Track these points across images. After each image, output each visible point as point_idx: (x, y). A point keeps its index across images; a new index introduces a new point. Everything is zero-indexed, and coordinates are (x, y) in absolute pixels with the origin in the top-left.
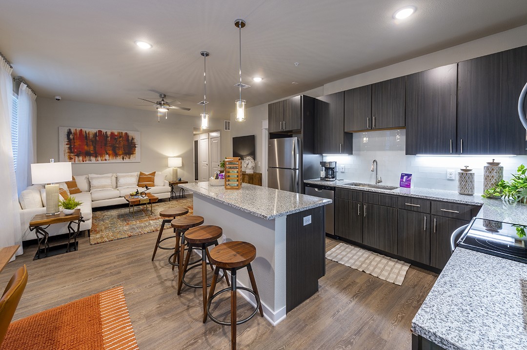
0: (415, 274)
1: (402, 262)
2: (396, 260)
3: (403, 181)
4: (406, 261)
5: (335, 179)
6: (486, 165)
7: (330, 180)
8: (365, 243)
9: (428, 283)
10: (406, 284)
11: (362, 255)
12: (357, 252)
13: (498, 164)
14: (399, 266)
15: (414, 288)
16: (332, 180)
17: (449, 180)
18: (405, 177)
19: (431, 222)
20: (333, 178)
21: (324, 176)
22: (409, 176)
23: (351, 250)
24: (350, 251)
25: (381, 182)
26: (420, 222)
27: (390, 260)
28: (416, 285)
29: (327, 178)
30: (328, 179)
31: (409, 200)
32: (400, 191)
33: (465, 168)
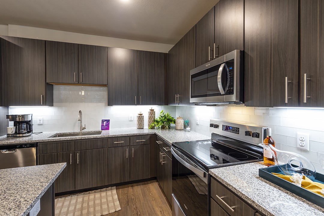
0: (122, 192)
1: (110, 188)
2: (105, 189)
3: (103, 126)
4: (112, 186)
5: (31, 133)
6: (149, 111)
7: (24, 135)
8: (78, 188)
9: (132, 195)
10: (123, 206)
11: (77, 201)
12: (70, 202)
13: (153, 110)
14: (109, 193)
15: (128, 205)
16: (27, 135)
17: (130, 121)
18: (105, 123)
19: (130, 151)
20: (29, 132)
21: (14, 132)
22: (108, 121)
23: (63, 203)
24: (63, 205)
25: (85, 128)
26: (124, 153)
27: (101, 191)
28: (128, 201)
29: (19, 134)
30: (21, 135)
31: (116, 139)
32: (104, 133)
33: (140, 113)
